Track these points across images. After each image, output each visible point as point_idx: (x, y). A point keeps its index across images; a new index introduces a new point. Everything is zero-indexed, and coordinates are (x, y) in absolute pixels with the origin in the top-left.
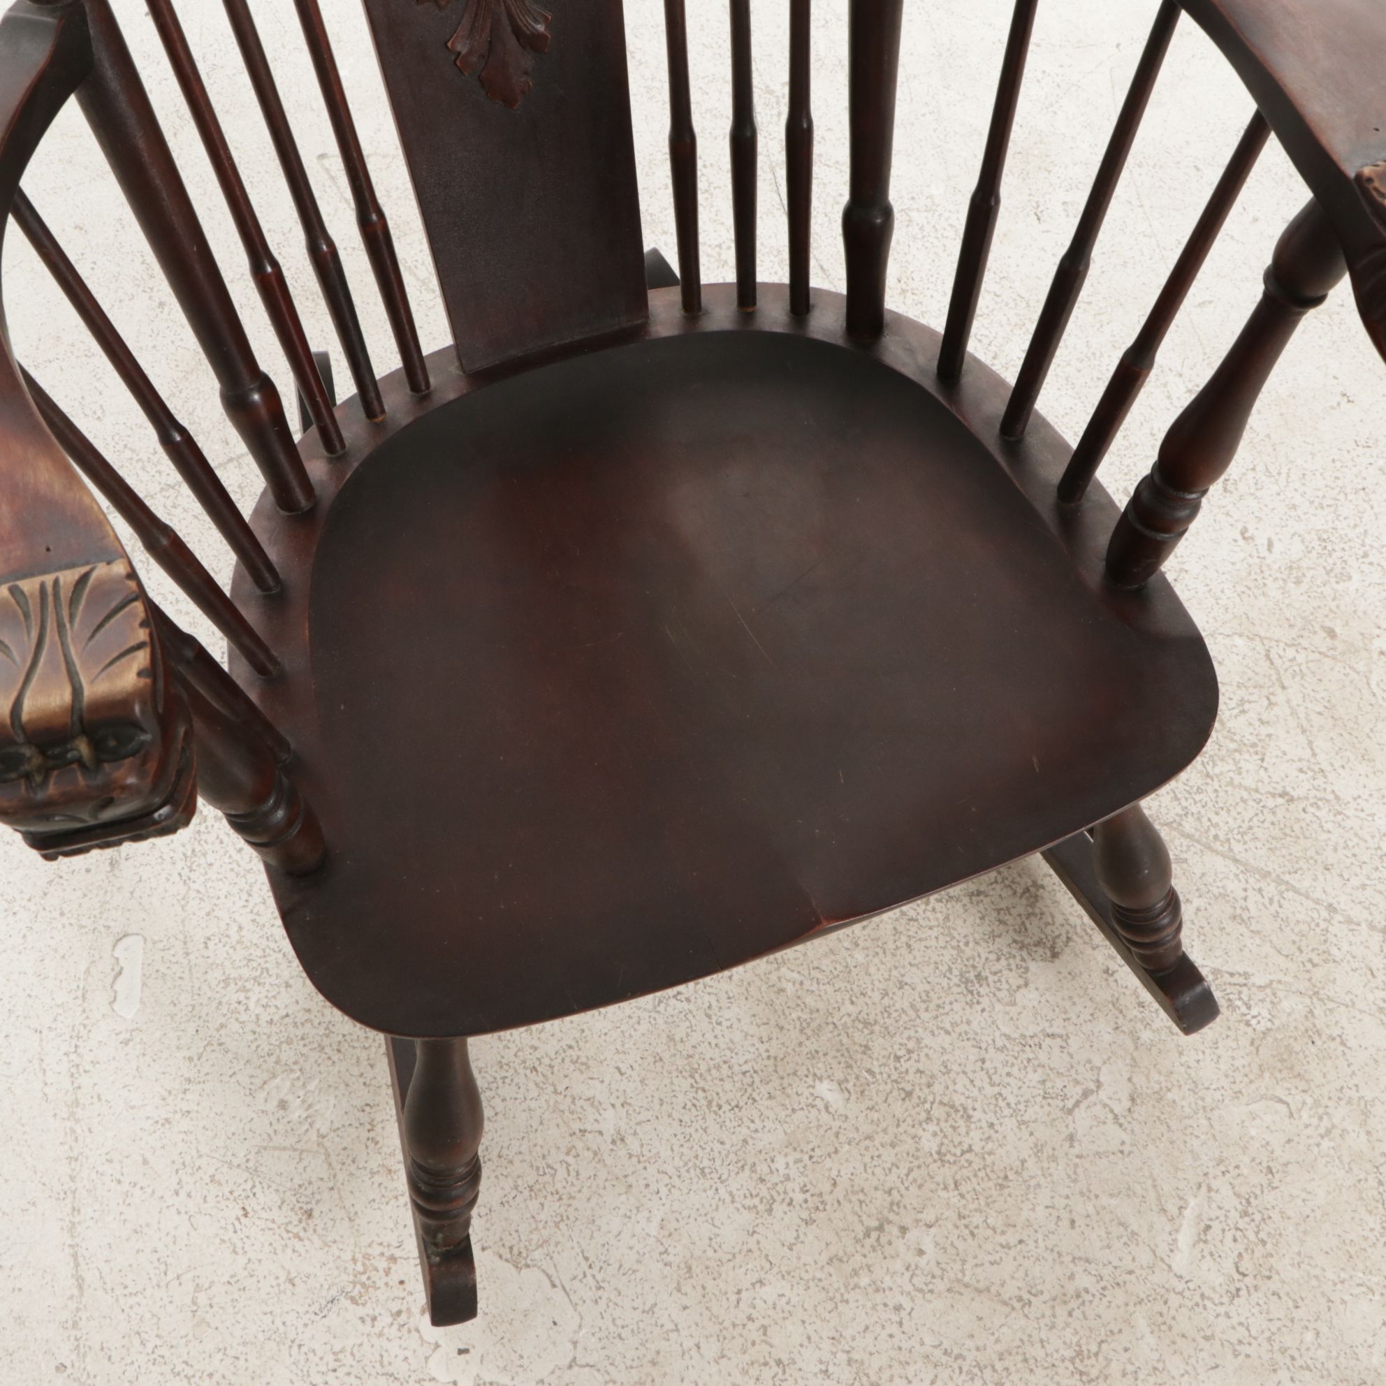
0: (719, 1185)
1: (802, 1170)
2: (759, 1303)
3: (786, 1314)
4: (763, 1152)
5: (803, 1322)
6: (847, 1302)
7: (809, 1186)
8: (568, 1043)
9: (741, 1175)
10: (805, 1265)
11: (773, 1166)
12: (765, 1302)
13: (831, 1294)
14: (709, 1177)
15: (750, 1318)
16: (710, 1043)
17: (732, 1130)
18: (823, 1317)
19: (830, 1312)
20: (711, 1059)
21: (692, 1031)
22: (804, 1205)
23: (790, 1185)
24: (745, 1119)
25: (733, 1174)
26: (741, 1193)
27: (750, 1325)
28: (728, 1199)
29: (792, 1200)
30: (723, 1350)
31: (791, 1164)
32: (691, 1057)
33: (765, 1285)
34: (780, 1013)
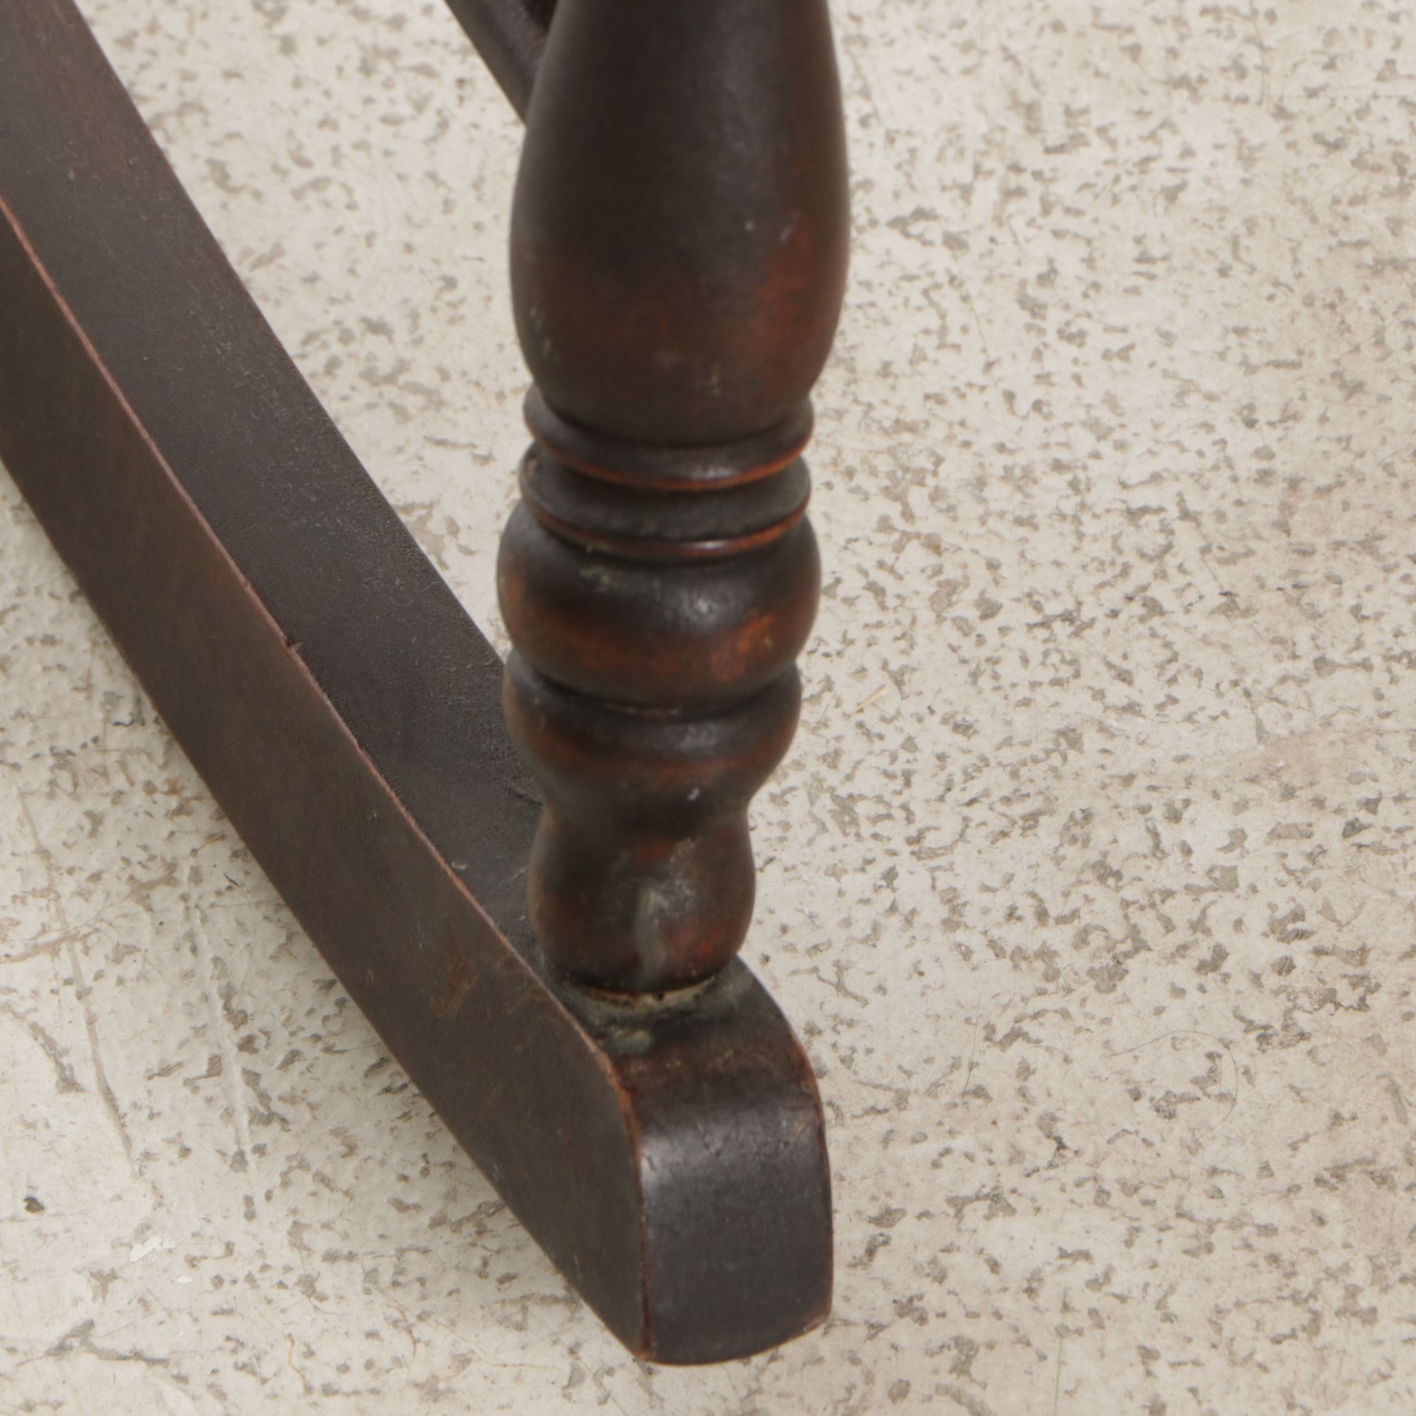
0: (904, 862)
1: (1297, 862)
2: (964, 1267)
3: (1079, 1319)
4: (1141, 783)
5: (1148, 1354)
6: (1370, 1316)
7: (1312, 920)
8: (373, 315)
9: (1015, 842)
10: (1214, 1171)
11: (1169, 836)
12: (994, 1266)
13: (1302, 1283)
14: (866, 829)
15: (908, 1308)
16: (1010, 397)
17: (1023, 692)
18: (1242, 1350)
19: (1277, 1341)
20: (1001, 448)
21: (941, 346)
22: (1271, 981)
23: (1223, 908)
24: (1091, 666)
25: (978, 837)
26: (1000, 902)
27: (903, 1331)
28: (933, 911)
29: (1220, 955)
30: (752, 1393)
31: (1255, 839)
32: (912, 428)
33: (1010, 1210)
34: (1363, 336)
